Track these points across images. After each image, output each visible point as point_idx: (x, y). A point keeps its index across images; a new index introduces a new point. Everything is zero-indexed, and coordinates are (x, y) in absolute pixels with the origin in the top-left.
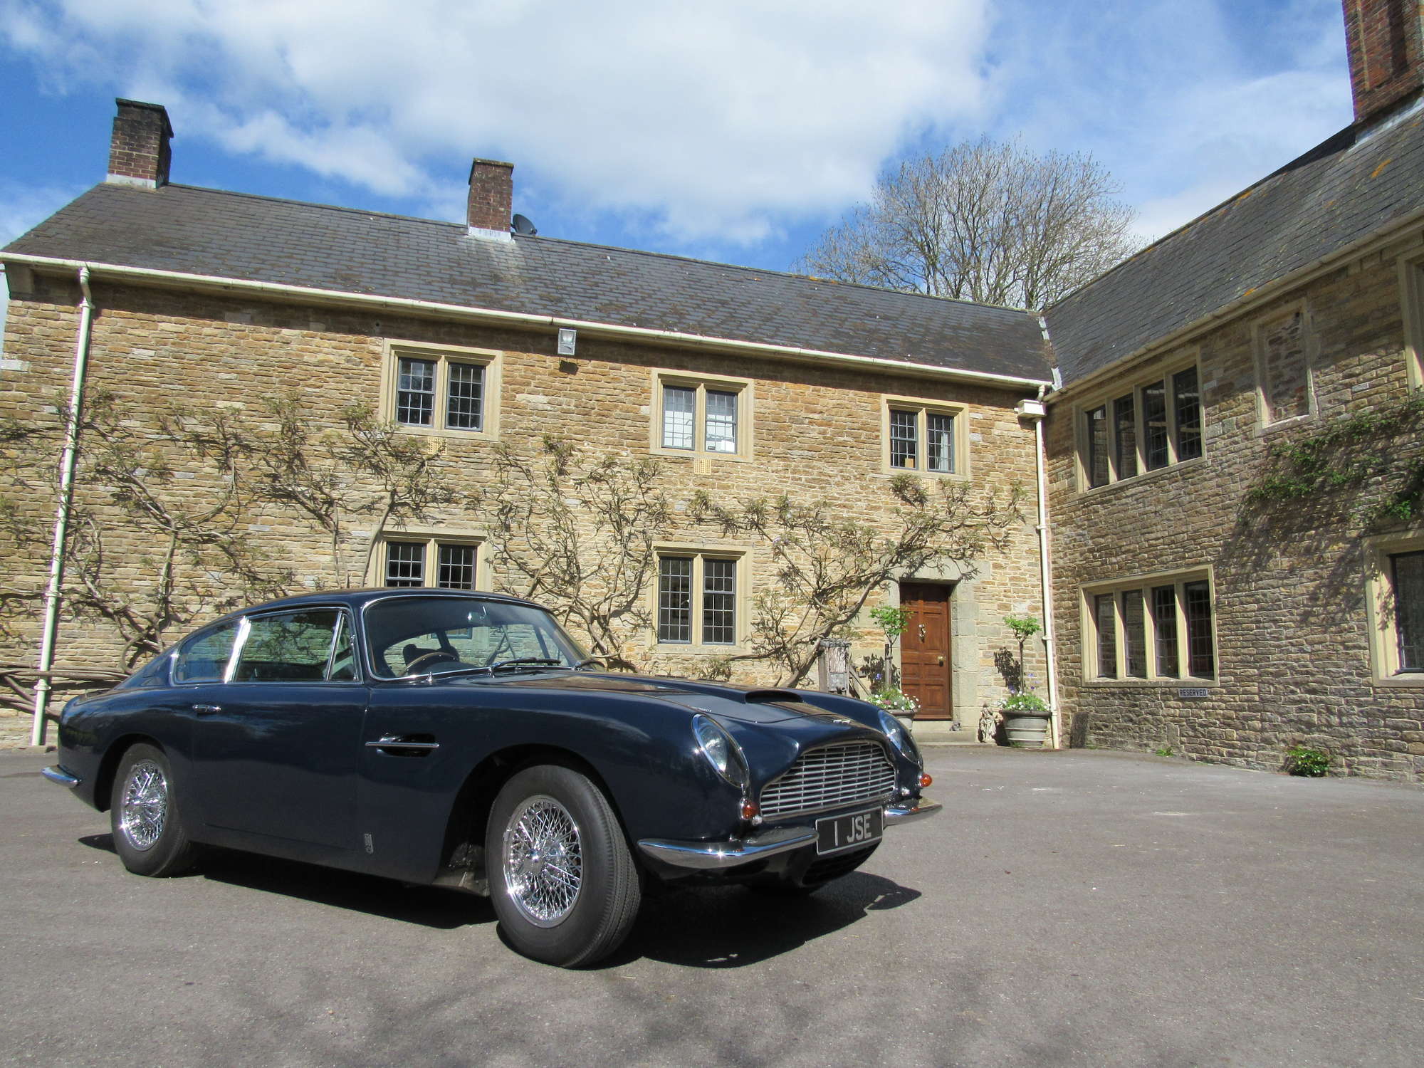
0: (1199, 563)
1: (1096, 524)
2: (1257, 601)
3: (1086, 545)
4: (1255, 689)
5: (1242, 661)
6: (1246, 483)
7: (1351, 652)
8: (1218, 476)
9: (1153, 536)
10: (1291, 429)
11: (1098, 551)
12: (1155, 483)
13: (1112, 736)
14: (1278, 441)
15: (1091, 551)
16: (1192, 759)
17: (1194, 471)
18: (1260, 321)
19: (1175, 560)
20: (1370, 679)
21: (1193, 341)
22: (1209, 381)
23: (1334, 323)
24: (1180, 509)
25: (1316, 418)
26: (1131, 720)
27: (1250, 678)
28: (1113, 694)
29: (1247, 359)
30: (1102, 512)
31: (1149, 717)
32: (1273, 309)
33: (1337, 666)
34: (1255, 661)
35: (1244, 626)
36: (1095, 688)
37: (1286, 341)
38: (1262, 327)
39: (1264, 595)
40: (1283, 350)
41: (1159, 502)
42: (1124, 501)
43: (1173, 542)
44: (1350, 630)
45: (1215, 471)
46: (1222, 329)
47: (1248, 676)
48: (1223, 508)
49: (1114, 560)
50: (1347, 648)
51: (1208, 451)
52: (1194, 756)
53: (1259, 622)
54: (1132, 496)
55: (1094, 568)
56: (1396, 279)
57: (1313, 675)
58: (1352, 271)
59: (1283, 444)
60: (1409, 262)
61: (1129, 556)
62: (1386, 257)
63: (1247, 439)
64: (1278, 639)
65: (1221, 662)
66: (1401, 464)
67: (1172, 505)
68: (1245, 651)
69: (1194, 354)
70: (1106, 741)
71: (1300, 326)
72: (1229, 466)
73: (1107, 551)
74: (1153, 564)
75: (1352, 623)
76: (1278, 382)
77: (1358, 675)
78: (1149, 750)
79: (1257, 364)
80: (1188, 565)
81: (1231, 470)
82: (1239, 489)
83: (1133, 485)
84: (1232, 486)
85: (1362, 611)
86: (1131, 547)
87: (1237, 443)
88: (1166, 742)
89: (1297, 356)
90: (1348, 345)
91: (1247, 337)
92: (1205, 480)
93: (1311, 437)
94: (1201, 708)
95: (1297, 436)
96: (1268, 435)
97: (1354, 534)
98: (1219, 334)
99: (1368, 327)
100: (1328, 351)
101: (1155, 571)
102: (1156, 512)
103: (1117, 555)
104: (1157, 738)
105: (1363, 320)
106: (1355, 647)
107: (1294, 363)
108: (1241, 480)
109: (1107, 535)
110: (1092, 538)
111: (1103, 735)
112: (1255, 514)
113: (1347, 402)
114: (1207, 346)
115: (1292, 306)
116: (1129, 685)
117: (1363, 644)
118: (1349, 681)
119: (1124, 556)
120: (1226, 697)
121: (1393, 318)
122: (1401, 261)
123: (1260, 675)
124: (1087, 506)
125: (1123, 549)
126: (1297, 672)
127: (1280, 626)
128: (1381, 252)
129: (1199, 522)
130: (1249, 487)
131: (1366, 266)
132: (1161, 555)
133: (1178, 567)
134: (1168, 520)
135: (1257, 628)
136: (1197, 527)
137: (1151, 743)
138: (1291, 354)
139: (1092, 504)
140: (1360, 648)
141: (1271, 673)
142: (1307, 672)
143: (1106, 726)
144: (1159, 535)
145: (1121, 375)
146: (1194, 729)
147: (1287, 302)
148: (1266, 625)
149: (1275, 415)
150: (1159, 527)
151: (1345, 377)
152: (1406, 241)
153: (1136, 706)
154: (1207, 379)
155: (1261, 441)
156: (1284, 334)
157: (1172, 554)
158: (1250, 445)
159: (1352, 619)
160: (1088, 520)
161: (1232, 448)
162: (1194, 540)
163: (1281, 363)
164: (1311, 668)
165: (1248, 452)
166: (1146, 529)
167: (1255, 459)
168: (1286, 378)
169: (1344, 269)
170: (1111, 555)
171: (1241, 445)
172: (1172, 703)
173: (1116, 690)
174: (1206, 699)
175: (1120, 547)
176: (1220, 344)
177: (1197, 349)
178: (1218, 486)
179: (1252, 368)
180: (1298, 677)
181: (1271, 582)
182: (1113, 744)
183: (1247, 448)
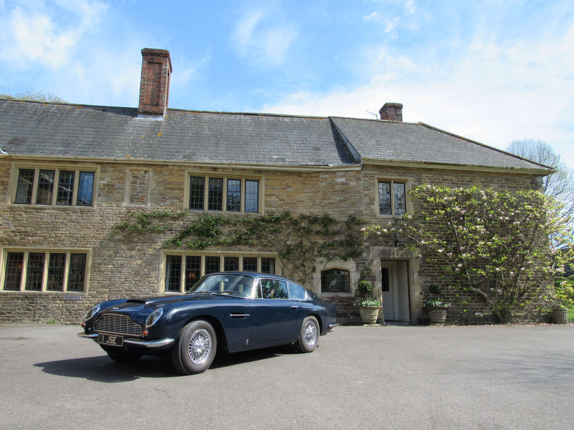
0: (85, 247)
1: (19, 220)
2: (113, 265)
3: (9, 228)
4: (107, 296)
5: (101, 286)
6: (115, 222)
7: (151, 284)
8: (101, 216)
9: (60, 232)
10: (139, 208)
11: (19, 232)
12: (64, 211)
13: (14, 317)
14: (132, 211)
15: (12, 232)
16: (67, 324)
17: (88, 211)
18: (131, 168)
19: (71, 244)
20: (157, 293)
21: (97, 163)
22: (103, 180)
23: (161, 180)
24: (78, 225)
25: (149, 208)
26: (29, 309)
27: (105, 293)
28: (18, 298)
29: (123, 178)
30: (24, 215)
31: (42, 308)
32: (137, 166)
33: (145, 289)
34: (108, 286)
35: (105, 273)
36: (4, 295)
37: (140, 179)
38: (131, 170)
39: (117, 263)
40: (138, 181)
41: (65, 219)
42: (42, 214)
43: (72, 237)
44: (152, 277)
45: (100, 214)
46: (114, 164)
47: (104, 291)
48: (102, 229)
49: (30, 238)
50: (149, 283)
51: (98, 206)
52: (68, 323)
53: (113, 272)
54: (47, 213)
55: (15, 241)
56: (183, 176)
57: (134, 291)
58: (170, 167)
59: (134, 212)
60: (188, 173)
61: (42, 238)
62: (182, 168)
63: (118, 206)
64: (121, 279)
65: (90, 285)
66: (177, 229)
67: (74, 222)
68: (104, 282)
69: (97, 168)
70: (9, 320)
71: (147, 176)
72: (108, 214)
73: (27, 234)
74: (57, 244)
75: (152, 275)
76: (134, 191)
77: (152, 292)
78: (40, 322)
79: (127, 182)
80: (79, 247)
81: (108, 216)
82: (111, 223)
83: (49, 209)
84: (108, 222)
85: (157, 272)
86: (44, 235)
87: (113, 207)
88: (52, 318)
89: (144, 185)
90: (164, 188)
91: (124, 171)
92: (94, 216)
93: (147, 213)
94: (76, 304)
95: (140, 211)
96: (127, 208)
97: (158, 247)
98: (111, 165)
99: (173, 186)
100: (157, 188)
101: (58, 246)
102: (62, 223)
103: (33, 236)
104: (45, 317)
105: (171, 183)
106: (153, 283)
107: (142, 187)
108: (113, 220)
109: (27, 226)
110: (14, 226)
111: (6, 317)
112: (117, 233)
113: (162, 206)
114: (103, 167)
115: (146, 169)
116: (30, 294)
117: (156, 282)
118: (148, 294)
119: (38, 238)
120: (91, 299)
121: (181, 187)
122: (186, 172)
123: (110, 291)
124: (14, 211)
125: (38, 235)
126: (128, 291)
127: (122, 274)
128: (180, 166)
129: (87, 232)
130: (116, 224)
131: (175, 168)
132: (63, 241)
133: (72, 246)
134: (70, 227)
135: (111, 274)
136: (86, 233)
137: (42, 319)
138: (141, 184)
139: (18, 211)
140: (155, 283)
141: (116, 291)
142: (132, 291)
143: (9, 313)
144: (63, 232)
145: (51, 161)
146: (70, 313)
147: (144, 166)
148: (116, 273)
149: (131, 201)
150: (64, 229)
151: (162, 198)
152: (189, 167)
153: (34, 303)
154: (102, 179)
155: (125, 209)
156: (140, 176)
157: (69, 241)
158: (119, 209)
159: (153, 274)
160: (13, 217)
161: (110, 208)
162: (84, 238)
163: (137, 185)
164: (134, 289)
165: (117, 211)
166: (55, 228)
167: (120, 214)
168: (138, 191)
169: (167, 165)
170: (29, 236)
171: (114, 208)
172: (58, 302)
173: (21, 296)
174: (79, 300)
175: (37, 233)
176: (112, 169)
177: (99, 167)
178: (101, 220)
179: (125, 183)
180: (128, 292)
181: (121, 258)
182: (13, 321)
183: (117, 210)
